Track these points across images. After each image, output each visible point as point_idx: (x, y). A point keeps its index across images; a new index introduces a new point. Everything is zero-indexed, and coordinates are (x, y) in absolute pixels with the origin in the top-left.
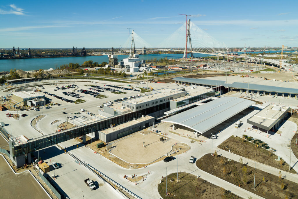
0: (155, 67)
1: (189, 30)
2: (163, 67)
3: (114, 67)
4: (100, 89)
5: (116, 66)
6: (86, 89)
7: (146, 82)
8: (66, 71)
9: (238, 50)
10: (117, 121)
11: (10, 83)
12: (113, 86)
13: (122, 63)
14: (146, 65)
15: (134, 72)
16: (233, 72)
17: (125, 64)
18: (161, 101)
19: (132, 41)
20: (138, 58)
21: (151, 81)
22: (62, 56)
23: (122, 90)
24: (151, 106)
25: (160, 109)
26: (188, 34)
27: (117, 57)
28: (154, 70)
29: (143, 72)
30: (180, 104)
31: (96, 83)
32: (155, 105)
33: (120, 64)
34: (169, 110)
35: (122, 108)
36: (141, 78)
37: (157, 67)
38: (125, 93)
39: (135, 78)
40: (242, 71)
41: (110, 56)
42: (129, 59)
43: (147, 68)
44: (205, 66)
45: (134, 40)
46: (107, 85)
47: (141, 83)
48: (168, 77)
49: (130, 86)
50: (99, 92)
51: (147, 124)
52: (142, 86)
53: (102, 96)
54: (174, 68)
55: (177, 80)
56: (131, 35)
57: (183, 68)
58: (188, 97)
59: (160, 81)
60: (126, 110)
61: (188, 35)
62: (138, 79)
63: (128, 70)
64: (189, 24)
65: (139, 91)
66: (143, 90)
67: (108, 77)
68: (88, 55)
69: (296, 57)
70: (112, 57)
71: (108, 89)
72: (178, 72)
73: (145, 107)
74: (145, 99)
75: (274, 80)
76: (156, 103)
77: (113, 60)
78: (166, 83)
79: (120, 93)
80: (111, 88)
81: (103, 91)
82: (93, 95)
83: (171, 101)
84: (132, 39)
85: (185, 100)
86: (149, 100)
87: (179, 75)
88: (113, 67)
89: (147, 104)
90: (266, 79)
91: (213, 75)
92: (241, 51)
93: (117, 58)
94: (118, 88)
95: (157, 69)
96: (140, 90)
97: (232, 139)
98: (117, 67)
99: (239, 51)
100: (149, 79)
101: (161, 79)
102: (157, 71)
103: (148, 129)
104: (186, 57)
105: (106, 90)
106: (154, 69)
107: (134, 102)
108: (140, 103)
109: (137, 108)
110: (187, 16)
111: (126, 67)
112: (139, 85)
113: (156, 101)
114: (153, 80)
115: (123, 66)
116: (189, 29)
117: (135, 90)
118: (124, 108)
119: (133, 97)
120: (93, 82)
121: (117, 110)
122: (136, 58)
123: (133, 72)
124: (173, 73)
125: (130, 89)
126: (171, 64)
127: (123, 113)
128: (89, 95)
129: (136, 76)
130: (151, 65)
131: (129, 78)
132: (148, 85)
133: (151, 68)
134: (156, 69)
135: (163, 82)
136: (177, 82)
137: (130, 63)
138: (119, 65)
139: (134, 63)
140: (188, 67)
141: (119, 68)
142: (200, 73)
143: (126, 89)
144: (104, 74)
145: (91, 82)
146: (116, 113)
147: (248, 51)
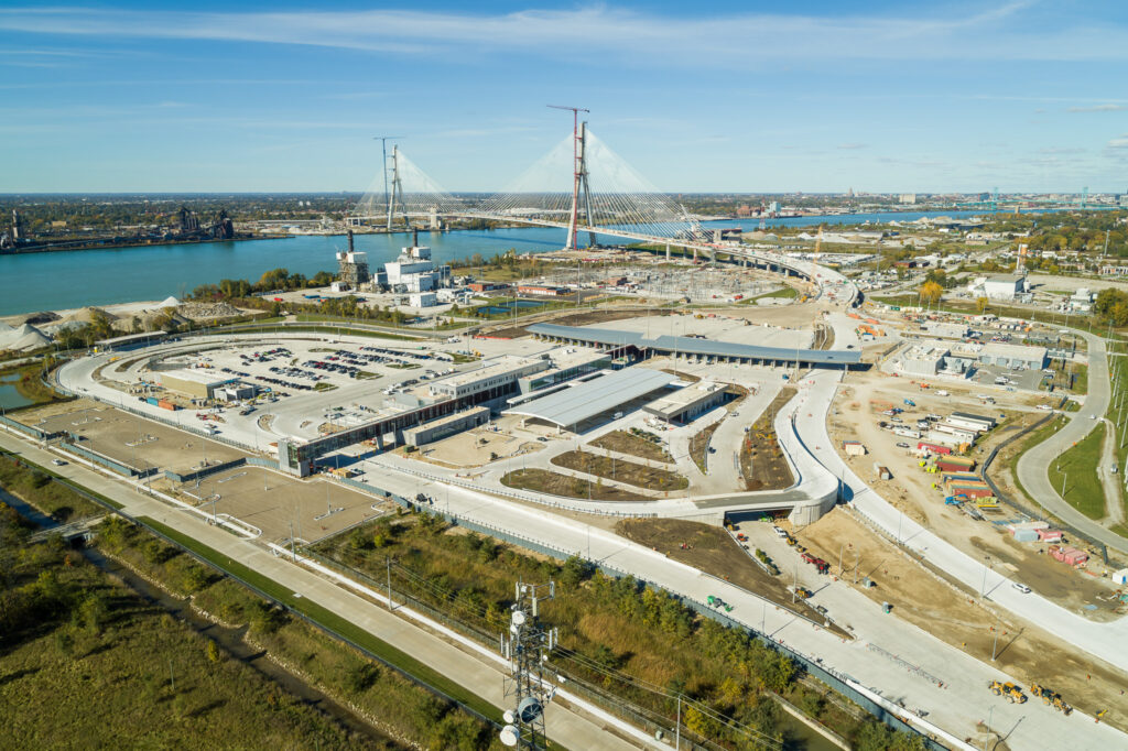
0: (481, 289)
1: (582, 160)
2: (501, 287)
3: (358, 290)
4: (355, 357)
5: (363, 286)
6: (320, 357)
7: (462, 338)
8: (227, 308)
9: (751, 212)
10: (427, 415)
11: (106, 348)
12: (384, 351)
13: (383, 278)
14: (452, 282)
15: (423, 306)
16: (689, 301)
17: (391, 281)
18: (500, 381)
19: (394, 183)
20: (426, 259)
21: (475, 333)
22: (149, 242)
23: (410, 360)
24: (482, 389)
25: (499, 395)
26: (578, 172)
27: (366, 260)
28: (477, 298)
29: (448, 307)
30: (536, 385)
31: (335, 342)
32: (489, 387)
33: (376, 280)
34: (520, 394)
35: (431, 393)
36: (446, 326)
37: (485, 287)
38: (418, 366)
39: (431, 324)
40: (715, 297)
41: (344, 256)
42: (403, 263)
43: (456, 293)
44: (623, 282)
45: (399, 180)
46: (368, 349)
47: (450, 340)
48: (518, 321)
49: (424, 348)
50: (357, 366)
51: (479, 421)
52: (454, 349)
53: (369, 375)
54: (535, 292)
55: (537, 332)
57: (560, 292)
58: (553, 371)
59: (495, 334)
60: (438, 397)
61: (581, 174)
62: (438, 328)
63: (405, 301)
64: (583, 140)
65: (449, 360)
66: (459, 359)
67: (357, 325)
68: (239, 235)
69: (899, 242)
70: (350, 258)
71: (376, 359)
72: (544, 303)
73: (472, 392)
74: (470, 377)
75: (766, 325)
76: (491, 383)
77: (355, 269)
78: (511, 338)
79: (406, 366)
80: (381, 355)
81: (365, 364)
82: (345, 372)
83: (519, 380)
85: (548, 377)
86: (478, 379)
87: (543, 315)
88: (355, 289)
89: (476, 385)
90: (750, 323)
91: (631, 314)
92: (759, 214)
93: (367, 262)
94: (397, 354)
95: (487, 296)
96: (452, 358)
97: (614, 435)
98: (368, 290)
99: (755, 214)
100: (466, 330)
101: (498, 328)
102: (486, 302)
103: (481, 427)
104: (575, 247)
105: (371, 360)
106: (476, 294)
107: (452, 384)
108: (463, 384)
109: (458, 393)
110: (576, 111)
111: (396, 291)
112: (446, 347)
113: (491, 381)
114: (477, 331)
115: (385, 288)
116: (583, 153)
117: (440, 359)
118: (435, 394)
119: (440, 373)
120: (325, 340)
121: (423, 398)
122: (421, 258)
123: (420, 305)
124: (529, 305)
125: (426, 357)
126: (528, 275)
127: (436, 401)
128: (335, 372)
129: (431, 318)
130: (467, 282)
131: (413, 326)
132: (468, 345)
133: (468, 293)
134: (482, 295)
135: (504, 337)
136: (537, 335)
137: (407, 279)
138: (374, 285)
139: (417, 277)
140: (573, 287)
141: (375, 292)
142: (600, 306)
143: (417, 357)
144: (340, 314)
145: (319, 340)
146: (420, 402)
147: (782, 214)
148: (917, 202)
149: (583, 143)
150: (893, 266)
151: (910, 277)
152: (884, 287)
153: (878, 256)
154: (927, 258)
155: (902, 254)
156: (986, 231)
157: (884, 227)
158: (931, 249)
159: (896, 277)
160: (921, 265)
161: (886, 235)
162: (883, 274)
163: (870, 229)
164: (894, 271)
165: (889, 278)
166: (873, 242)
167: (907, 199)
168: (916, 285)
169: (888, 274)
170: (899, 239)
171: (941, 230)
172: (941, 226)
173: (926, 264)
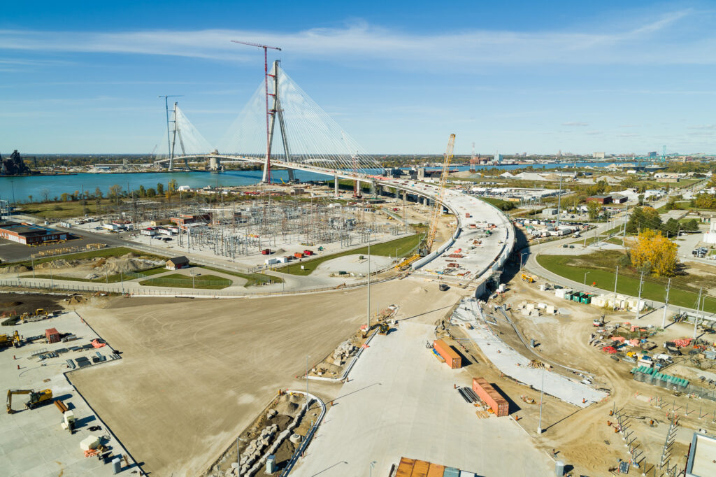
1: (276, 97)
9: (480, 161)
19: (175, 132)
45: (179, 130)
56: (172, 118)
61: (274, 111)
64: (276, 78)
69: (592, 180)
84: (172, 128)
92: (486, 162)
99: (482, 163)
104: (269, 181)
116: (276, 91)
147: (502, 163)
148: (605, 157)
149: (276, 81)
150: (584, 201)
151: (606, 218)
152: (567, 233)
153: (568, 191)
154: (624, 193)
155: (595, 189)
156: (670, 172)
157: (580, 169)
158: (626, 185)
159: (587, 217)
160: (617, 202)
161: (580, 175)
162: (569, 212)
163: (568, 170)
164: (584, 208)
165: (577, 218)
166: (567, 180)
167: (598, 156)
168: (617, 230)
169: (576, 212)
170: (592, 178)
171: (629, 172)
172: (629, 169)
173: (624, 200)
